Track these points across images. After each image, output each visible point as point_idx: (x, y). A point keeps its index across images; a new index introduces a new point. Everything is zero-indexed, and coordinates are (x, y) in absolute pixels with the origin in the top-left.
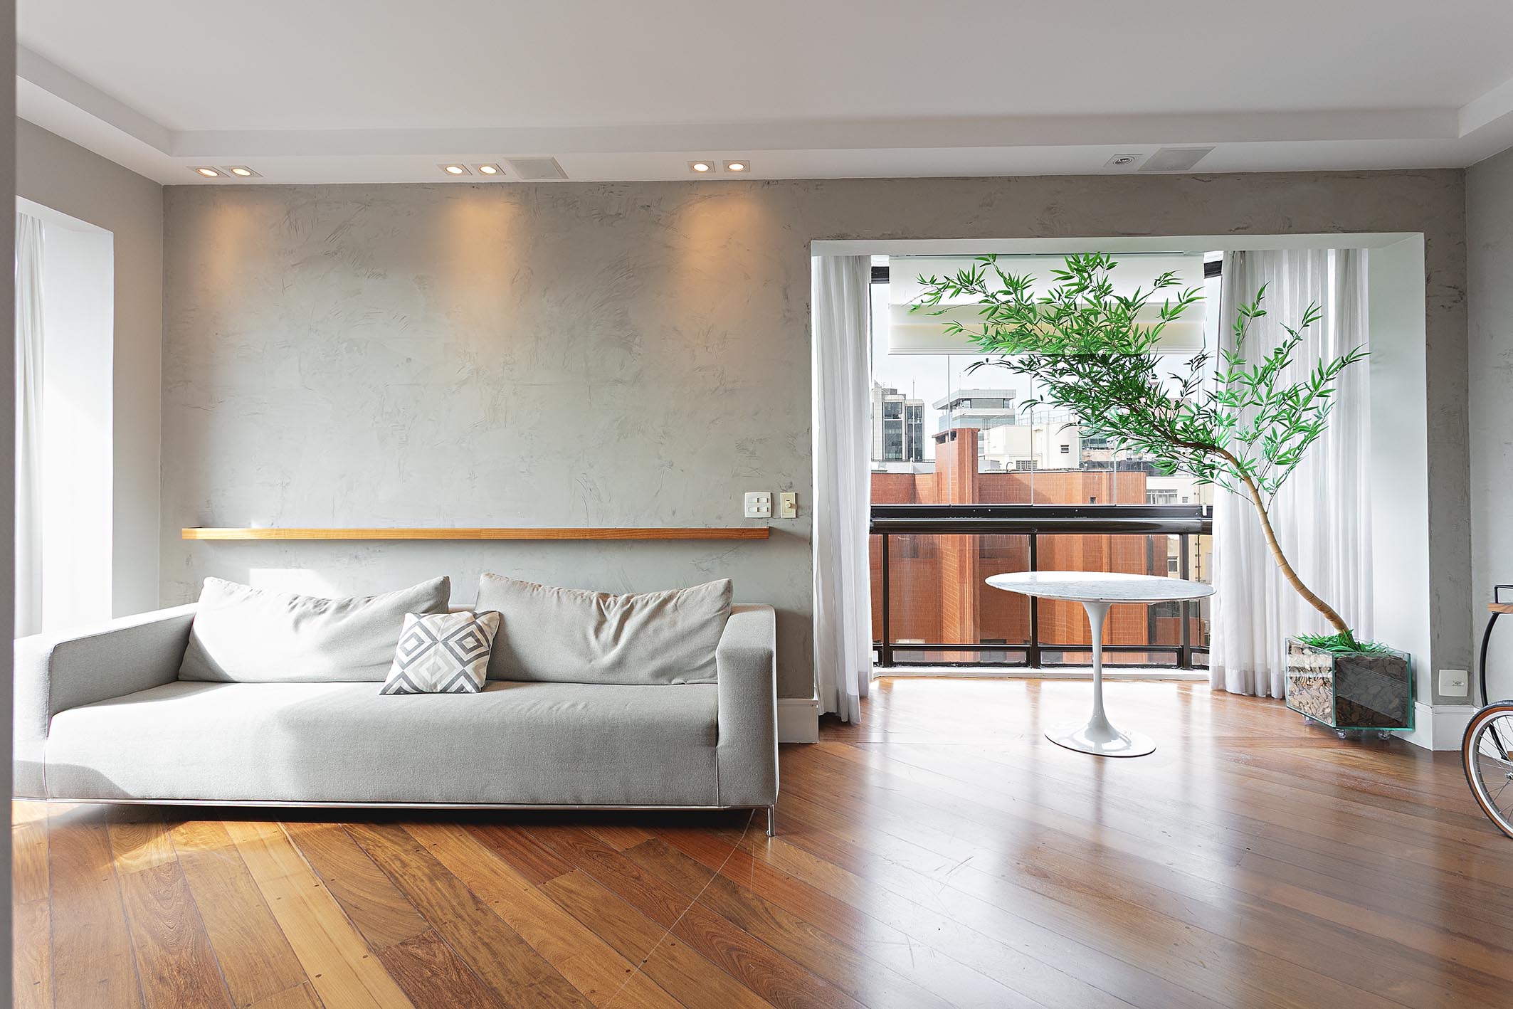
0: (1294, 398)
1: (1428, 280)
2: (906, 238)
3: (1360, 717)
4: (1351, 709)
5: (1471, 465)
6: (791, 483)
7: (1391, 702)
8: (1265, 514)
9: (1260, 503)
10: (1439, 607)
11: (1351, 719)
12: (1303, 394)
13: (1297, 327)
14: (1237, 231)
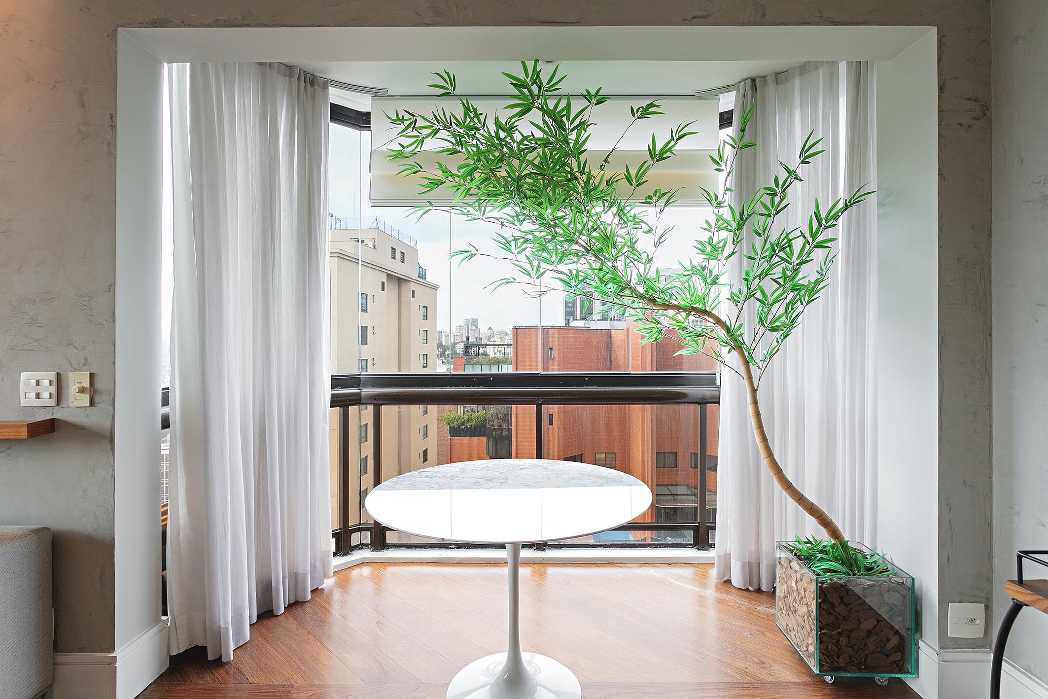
0: (788, 249)
1: (941, 89)
2: (248, 25)
3: (850, 659)
4: (839, 649)
5: (993, 335)
6: (86, 359)
7: (888, 640)
8: (754, 391)
9: (750, 378)
10: (950, 521)
11: (838, 663)
12: (798, 244)
13: (794, 163)
14: (694, 21)
